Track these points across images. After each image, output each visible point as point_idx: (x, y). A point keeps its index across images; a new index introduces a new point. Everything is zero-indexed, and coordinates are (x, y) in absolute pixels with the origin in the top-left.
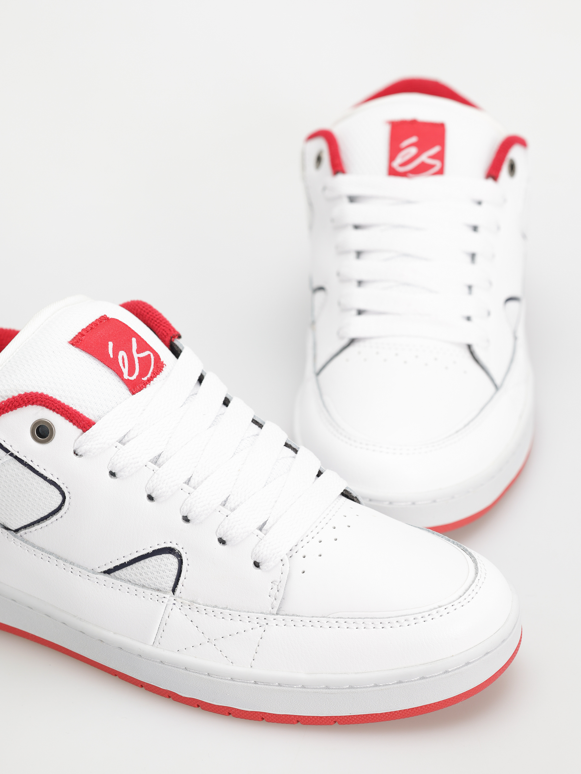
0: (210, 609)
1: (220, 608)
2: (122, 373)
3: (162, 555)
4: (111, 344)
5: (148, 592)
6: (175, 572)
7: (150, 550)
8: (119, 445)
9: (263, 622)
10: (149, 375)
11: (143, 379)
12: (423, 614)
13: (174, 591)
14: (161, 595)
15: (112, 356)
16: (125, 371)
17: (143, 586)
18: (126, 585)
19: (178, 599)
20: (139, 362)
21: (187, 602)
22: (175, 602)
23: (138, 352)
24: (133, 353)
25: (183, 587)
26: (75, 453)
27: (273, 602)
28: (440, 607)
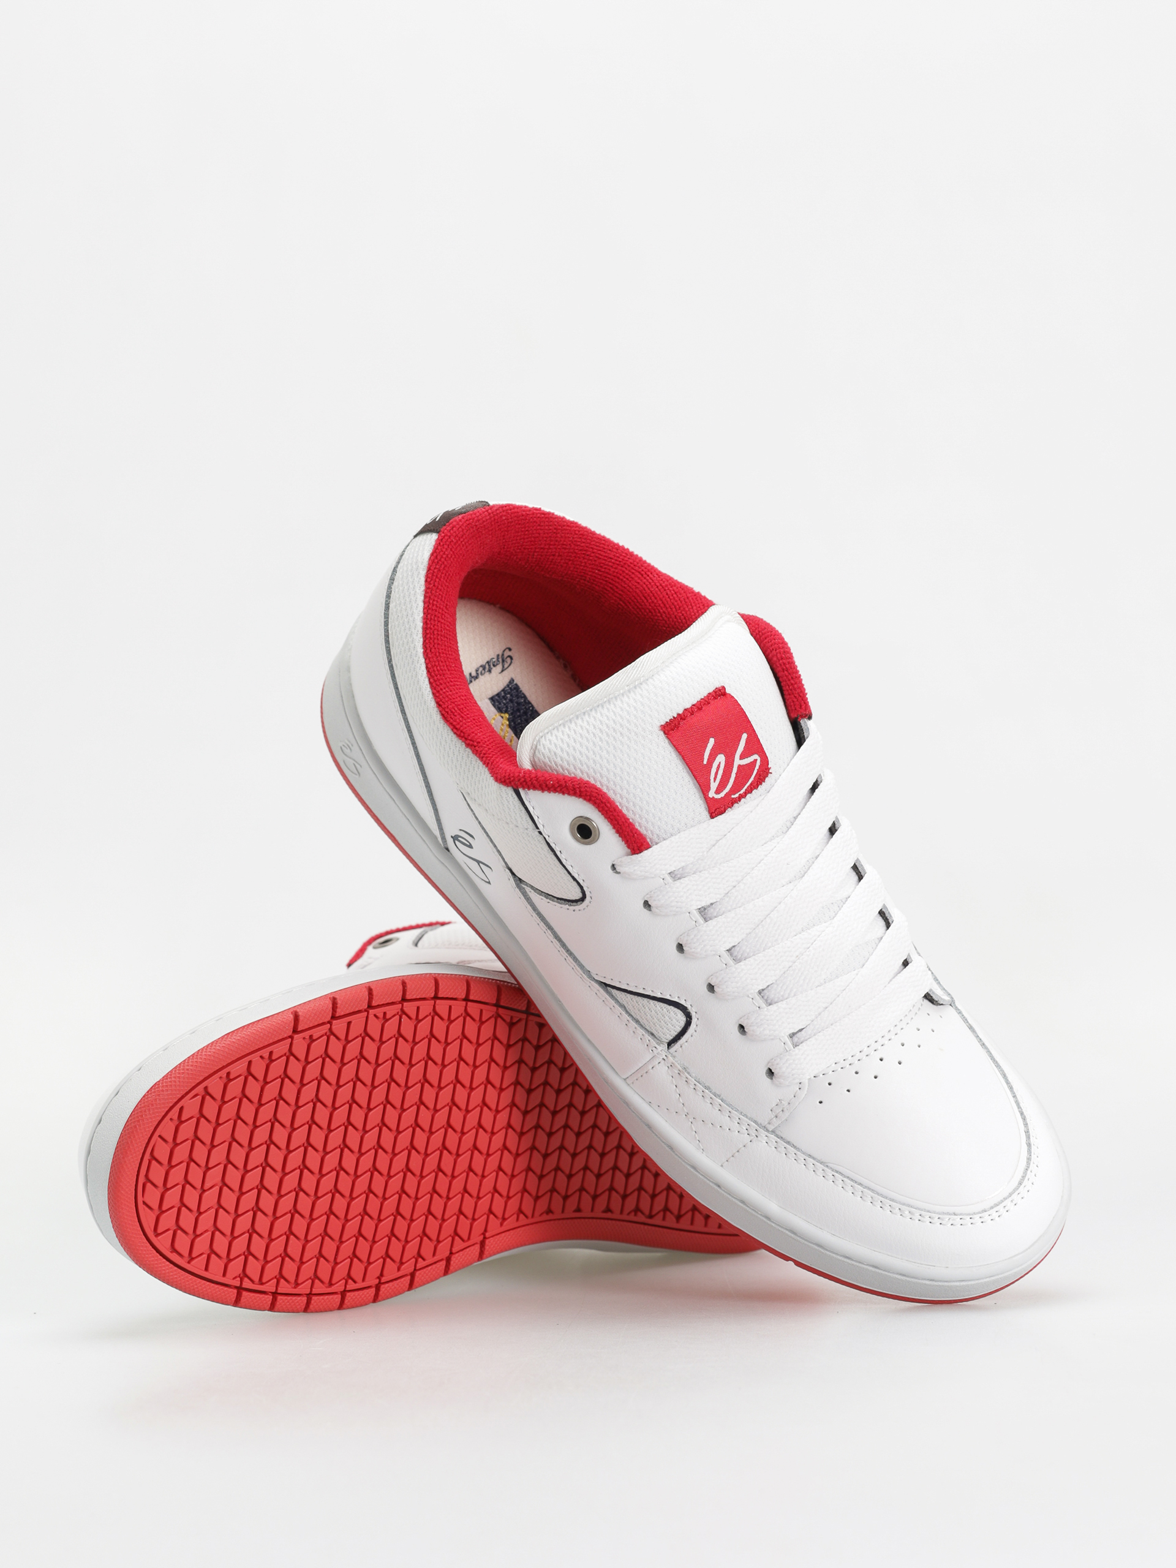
0: (700, 1087)
1: (712, 1093)
2: (709, 789)
3: (671, 1007)
4: (712, 741)
5: (641, 1031)
6: (679, 1029)
7: (659, 996)
8: (669, 879)
9: (753, 1133)
10: (742, 792)
11: (733, 796)
12: (933, 1215)
13: (670, 1044)
14: (653, 1043)
15: (705, 762)
16: (714, 786)
17: (637, 1021)
18: (619, 1010)
19: (671, 1058)
20: (736, 774)
21: (679, 1067)
22: (665, 1058)
23: (742, 757)
24: (736, 756)
25: (680, 1049)
26: (613, 867)
27: (772, 1119)
28: (955, 1214)
